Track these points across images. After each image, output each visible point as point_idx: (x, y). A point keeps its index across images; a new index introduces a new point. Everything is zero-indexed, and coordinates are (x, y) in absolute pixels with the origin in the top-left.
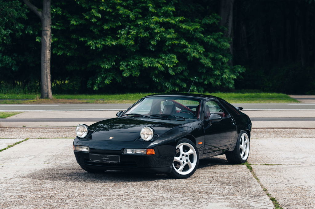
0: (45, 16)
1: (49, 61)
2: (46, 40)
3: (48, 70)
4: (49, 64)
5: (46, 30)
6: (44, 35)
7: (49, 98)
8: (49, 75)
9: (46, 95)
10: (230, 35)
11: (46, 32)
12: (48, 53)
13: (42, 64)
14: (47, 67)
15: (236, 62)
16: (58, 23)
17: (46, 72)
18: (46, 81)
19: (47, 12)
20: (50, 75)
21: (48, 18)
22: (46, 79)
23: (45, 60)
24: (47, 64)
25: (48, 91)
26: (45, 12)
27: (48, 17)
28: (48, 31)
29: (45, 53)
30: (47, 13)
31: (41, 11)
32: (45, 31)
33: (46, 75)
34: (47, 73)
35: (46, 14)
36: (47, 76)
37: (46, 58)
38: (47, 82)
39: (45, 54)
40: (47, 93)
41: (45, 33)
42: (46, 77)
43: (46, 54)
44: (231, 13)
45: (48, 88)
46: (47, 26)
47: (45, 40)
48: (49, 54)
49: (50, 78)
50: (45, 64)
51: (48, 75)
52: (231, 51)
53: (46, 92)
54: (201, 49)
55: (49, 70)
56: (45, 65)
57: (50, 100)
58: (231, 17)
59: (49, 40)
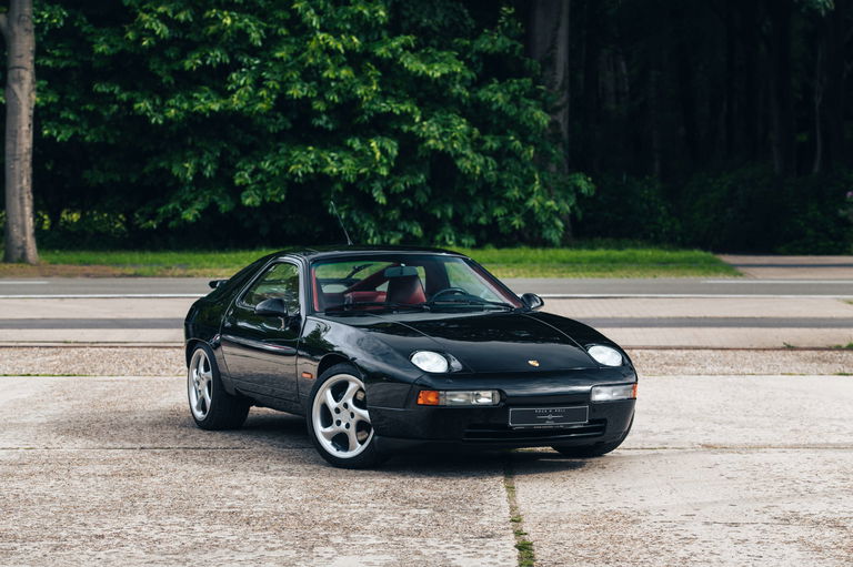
0: (16, 28)
1: (29, 157)
2: (20, 97)
3: (25, 181)
4: (27, 165)
5: (19, 68)
6: (15, 80)
7: (28, 263)
8: (29, 197)
9: (20, 252)
10: (560, 84)
11: (19, 73)
12: (24, 134)
13: (7, 164)
14: (22, 172)
15: (578, 162)
16: (60, 48)
17: (18, 187)
18: (19, 211)
19: (20, 16)
20: (31, 197)
21: (24, 34)
22: (19, 207)
23: (18, 152)
24: (21, 163)
25: (25, 243)
26: (17, 14)
27: (26, 30)
28: (26, 69)
29: (16, 132)
30: (22, 17)
31: (6, 13)
32: (17, 70)
33: (18, 197)
34: (22, 189)
35: (19, 21)
36: (22, 199)
37: (18, 147)
38: (23, 215)
39: (15, 136)
40: (23, 247)
41: (16, 76)
42: (18, 202)
43: (21, 136)
44: (565, 22)
45: (24, 233)
46: (21, 57)
47: (15, 94)
48: (28, 136)
49: (31, 203)
50: (17, 163)
51: (26, 196)
53: (20, 244)
55: (28, 181)
56: (17, 167)
57: (29, 267)
58: (563, 32)
59: (29, 95)
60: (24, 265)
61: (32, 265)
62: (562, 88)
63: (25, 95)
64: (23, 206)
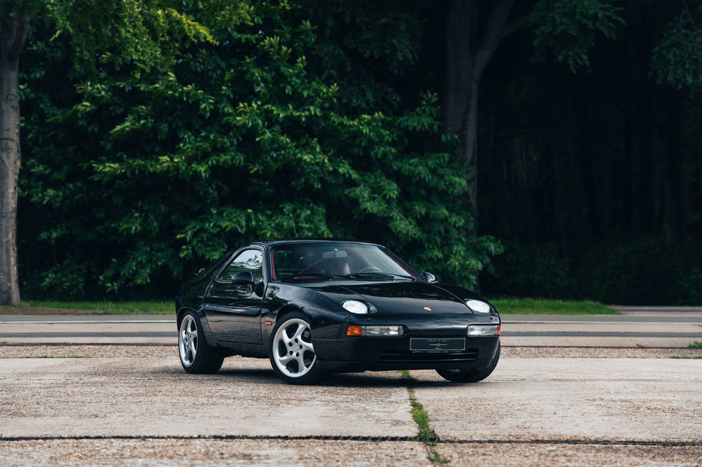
0: (5, 106)
1: (14, 215)
2: (7, 164)
3: (10, 236)
4: (13, 221)
5: (7, 139)
6: (3, 150)
7: (12, 305)
8: (13, 249)
9: (6, 295)
10: (469, 160)
11: (7, 143)
12: (10, 195)
14: (8, 227)
15: (484, 227)
17: (4, 240)
18: (5, 261)
19: (8, 95)
20: (16, 249)
21: (12, 110)
22: (5, 258)
23: (4, 211)
24: (8, 220)
25: (10, 288)
26: (5, 94)
27: (13, 107)
28: (13, 140)
29: (4, 193)
30: (10, 97)
32: (5, 141)
33: (4, 248)
34: (8, 242)
35: (7, 100)
36: (7, 250)
37: (5, 207)
38: (8, 264)
39: (3, 197)
40: (8, 292)
41: (4, 146)
42: (4, 253)
43: (7, 197)
44: (473, 105)
45: (9, 280)
46: (8, 130)
47: (4, 162)
48: (13, 197)
49: (15, 255)
50: (4, 219)
51: (11, 248)
52: (473, 200)
53: (6, 289)
54: (393, 190)
55: (13, 235)
56: (4, 223)
57: (13, 308)
58: (472, 116)
59: (15, 163)
60: (8, 307)
61: (15, 306)
62: (471, 164)
63: (13, 163)
64: (8, 256)
